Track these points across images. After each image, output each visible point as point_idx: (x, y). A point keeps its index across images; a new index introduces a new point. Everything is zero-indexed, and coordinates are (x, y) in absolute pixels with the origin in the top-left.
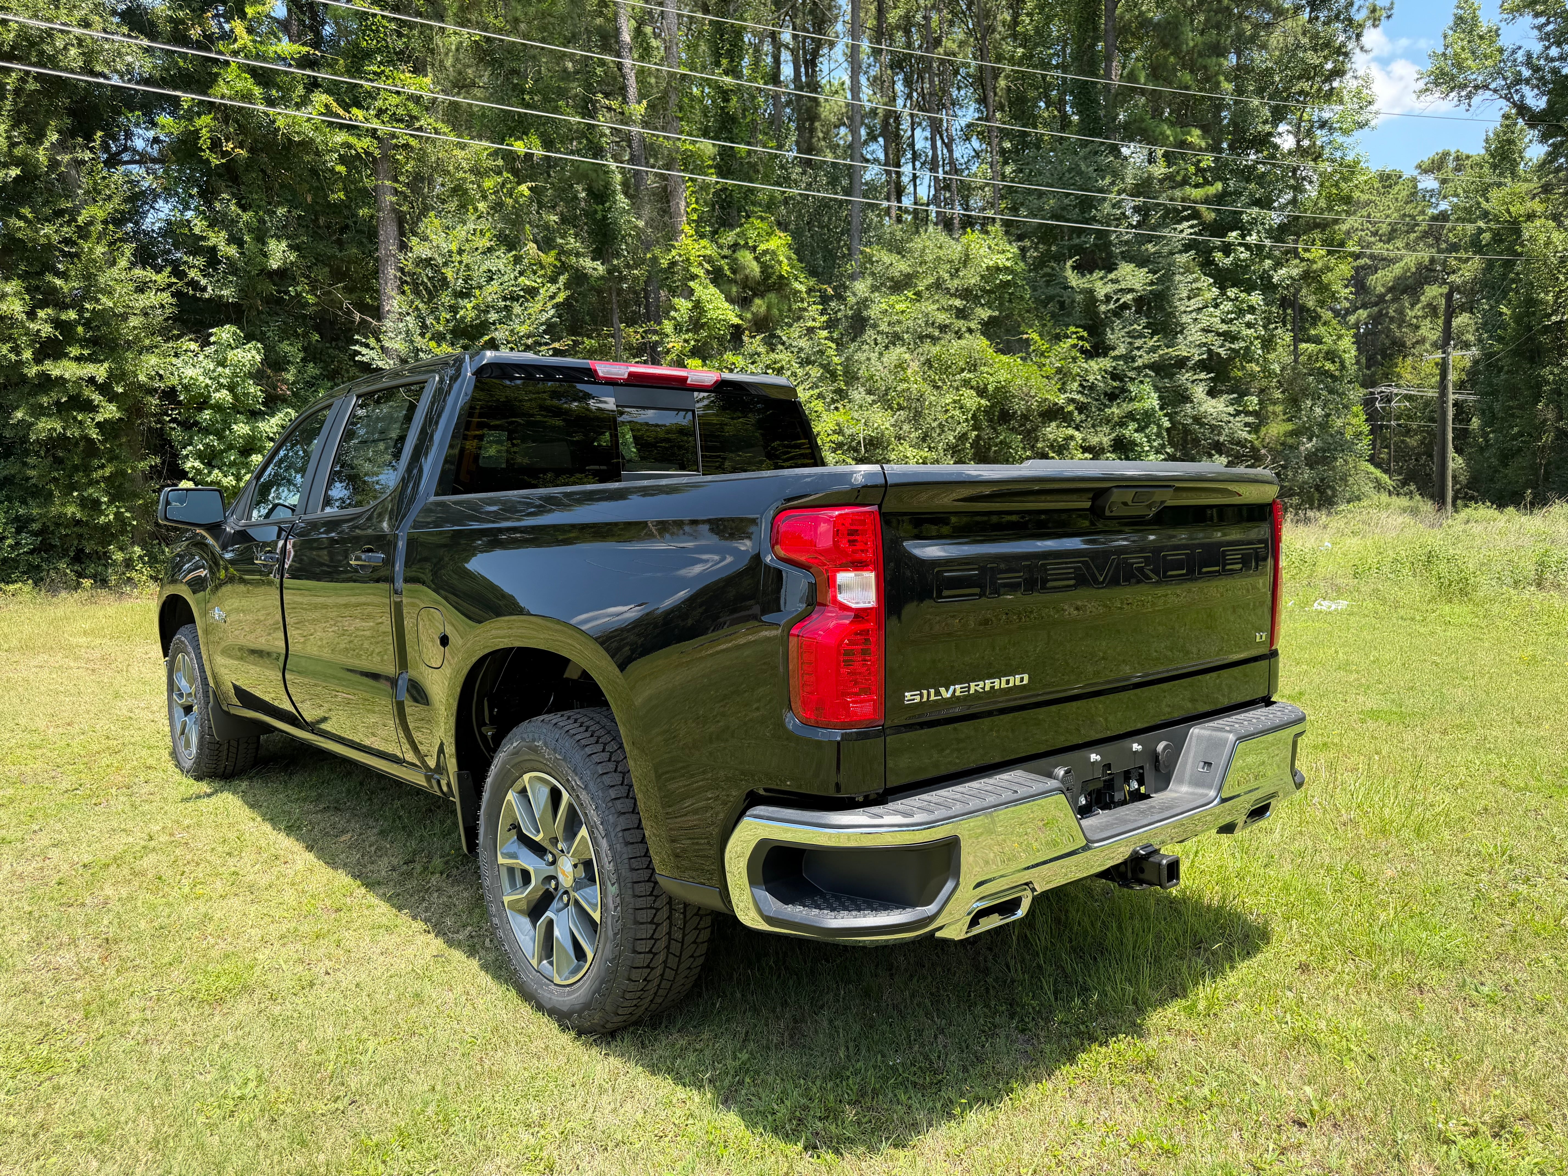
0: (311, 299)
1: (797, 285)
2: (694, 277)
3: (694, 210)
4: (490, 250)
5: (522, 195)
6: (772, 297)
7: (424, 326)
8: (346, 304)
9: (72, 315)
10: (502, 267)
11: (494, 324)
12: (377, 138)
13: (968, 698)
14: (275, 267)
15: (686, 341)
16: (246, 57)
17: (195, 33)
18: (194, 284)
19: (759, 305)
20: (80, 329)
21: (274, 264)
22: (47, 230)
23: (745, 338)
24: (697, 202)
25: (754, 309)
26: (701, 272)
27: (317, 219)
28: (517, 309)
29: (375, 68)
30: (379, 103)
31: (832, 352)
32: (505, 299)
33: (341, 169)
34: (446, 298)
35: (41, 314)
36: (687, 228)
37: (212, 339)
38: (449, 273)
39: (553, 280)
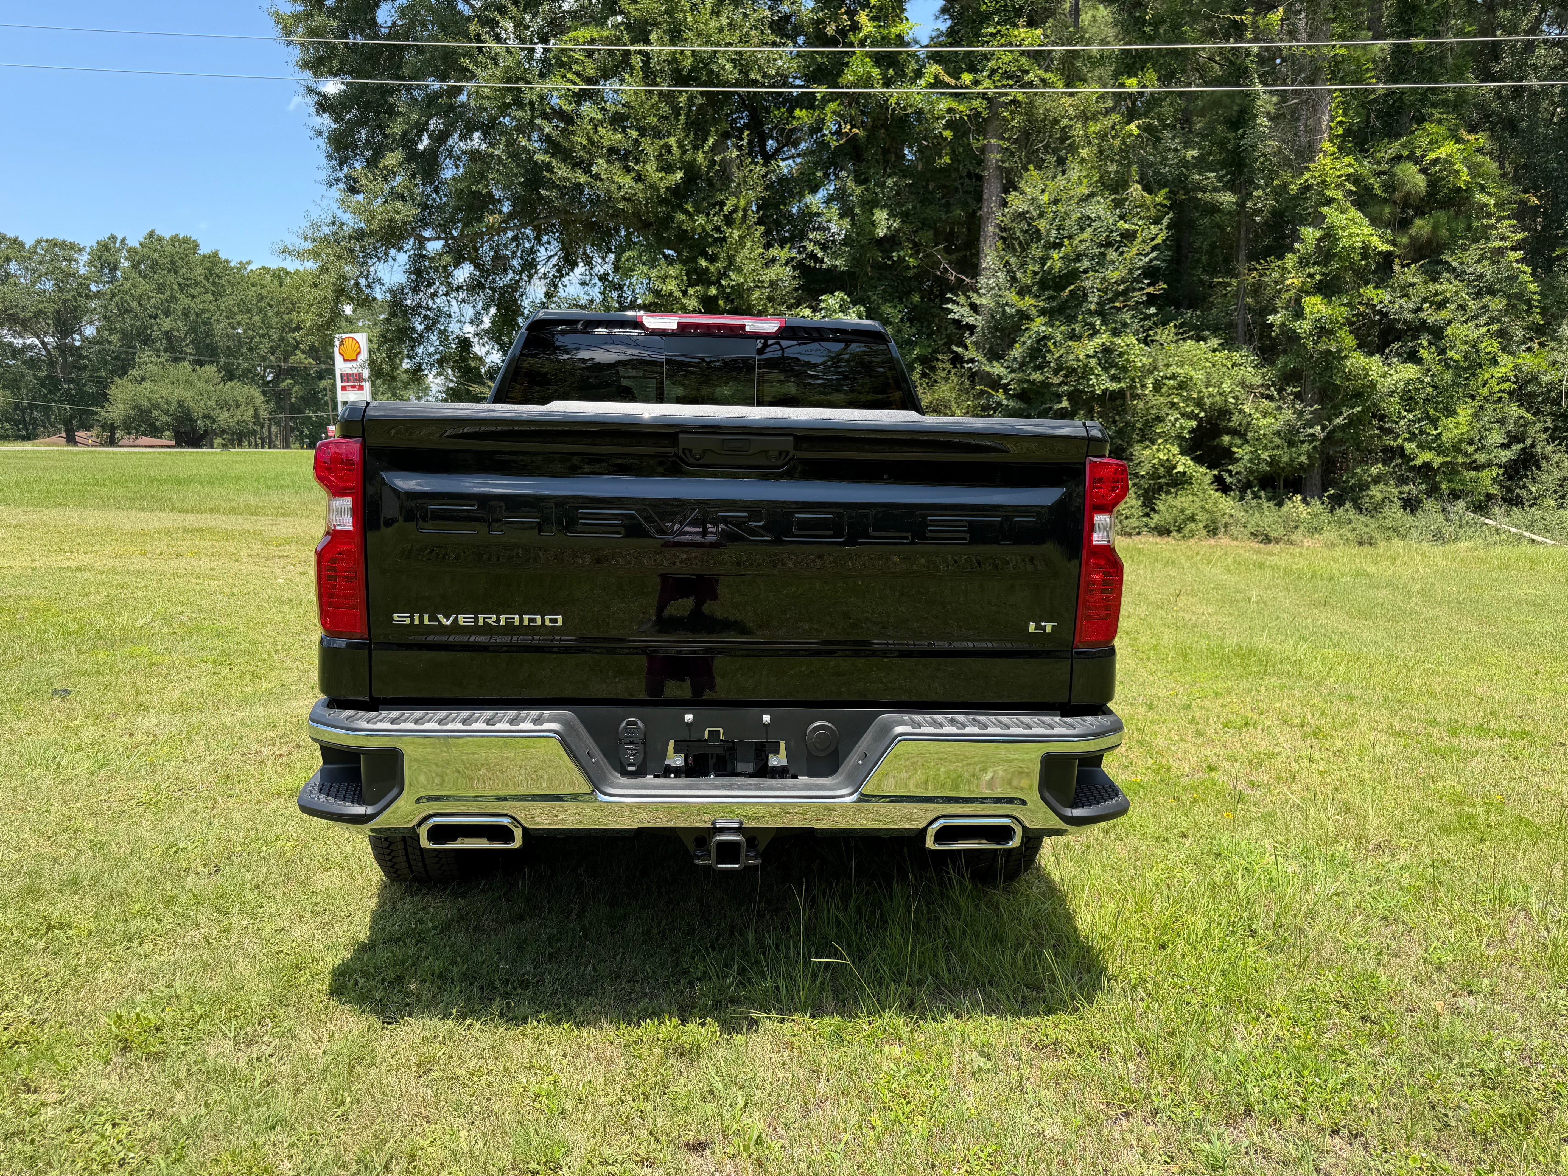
0: (912, 262)
1: (1481, 197)
2: (1329, 202)
3: (1341, 123)
4: (1092, 195)
5: (1131, 135)
6: (1442, 216)
7: (1014, 279)
8: (944, 264)
9: (713, 291)
10: (1102, 212)
11: (1085, 271)
12: (987, 99)
13: (476, 629)
14: (881, 235)
15: (1310, 276)
16: (872, 45)
17: (830, 30)
18: (813, 256)
19: (1421, 227)
20: (721, 302)
21: (881, 232)
22: (701, 220)
23: (1396, 268)
24: (1345, 114)
25: (1413, 231)
26: (1339, 195)
27: (927, 185)
28: (1112, 255)
29: (991, 30)
30: (991, 64)
31: (1528, 277)
32: (1100, 245)
33: (948, 134)
34: (1036, 251)
35: (691, 291)
36: (1327, 146)
37: (822, 305)
38: (1042, 225)
39: (1157, 221)
